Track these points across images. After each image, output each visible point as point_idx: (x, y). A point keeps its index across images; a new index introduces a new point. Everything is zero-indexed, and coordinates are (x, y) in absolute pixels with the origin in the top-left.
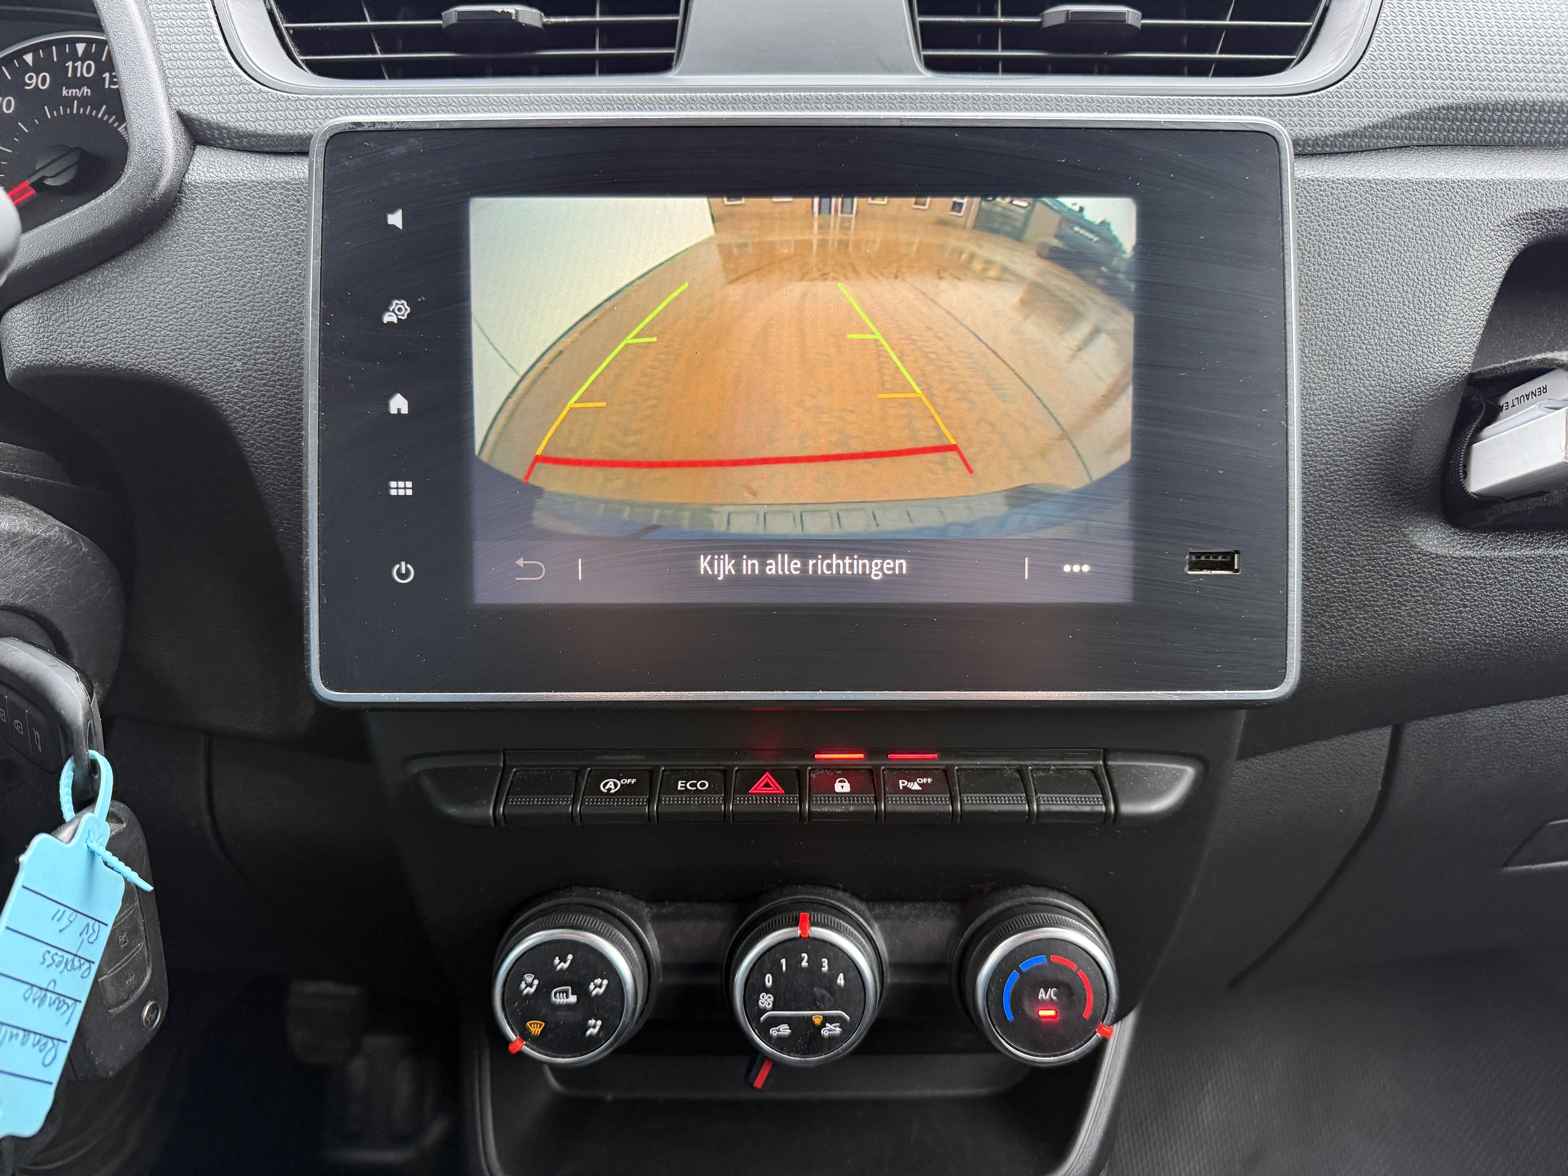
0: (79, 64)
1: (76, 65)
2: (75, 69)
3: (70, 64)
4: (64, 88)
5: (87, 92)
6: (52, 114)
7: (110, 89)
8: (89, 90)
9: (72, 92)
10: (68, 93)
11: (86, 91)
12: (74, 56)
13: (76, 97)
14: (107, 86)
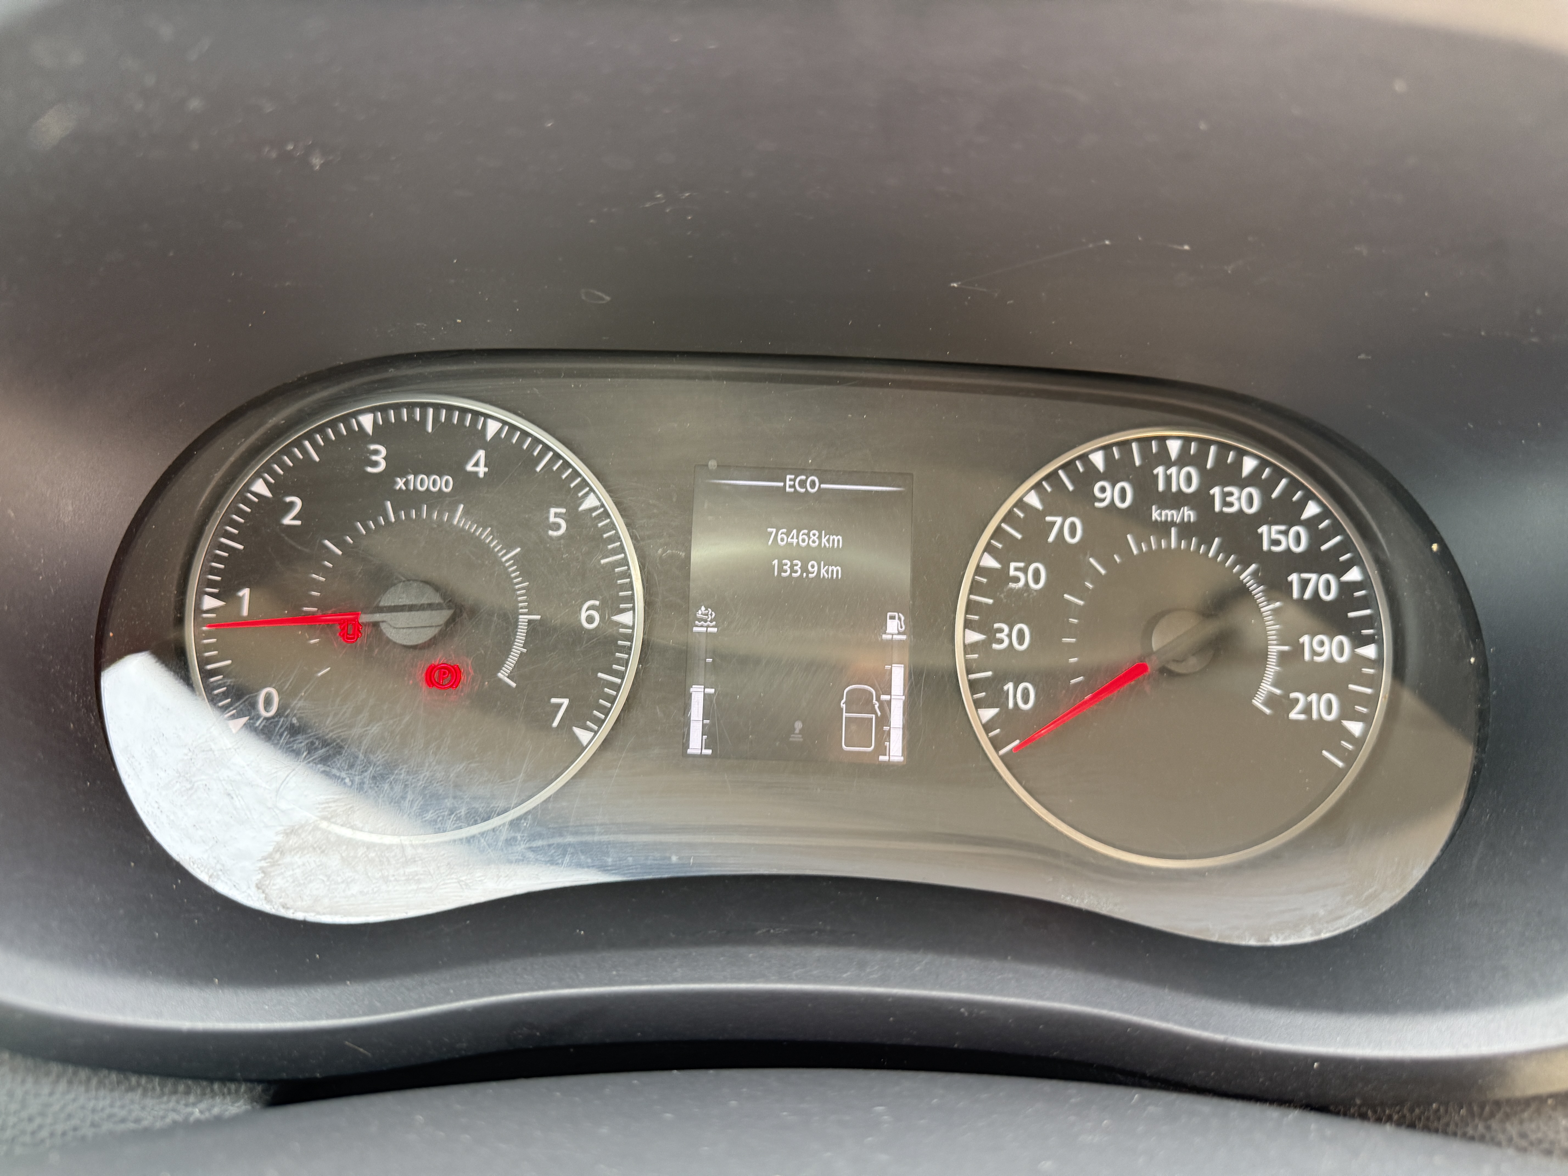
0: (1173, 470)
1: (1169, 472)
2: (1168, 479)
3: (1160, 470)
4: (1154, 507)
5: (1189, 516)
6: (1140, 548)
7: (1221, 512)
8: (1192, 513)
9: (1167, 515)
10: (1160, 515)
11: (1188, 514)
12: (1163, 458)
13: (1173, 523)
14: (1217, 508)
